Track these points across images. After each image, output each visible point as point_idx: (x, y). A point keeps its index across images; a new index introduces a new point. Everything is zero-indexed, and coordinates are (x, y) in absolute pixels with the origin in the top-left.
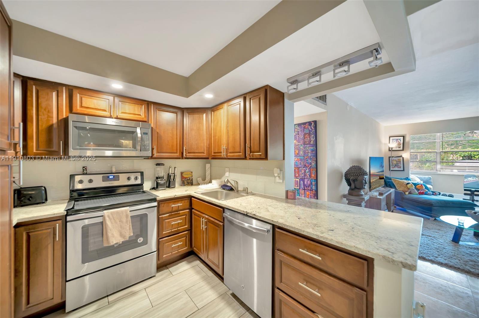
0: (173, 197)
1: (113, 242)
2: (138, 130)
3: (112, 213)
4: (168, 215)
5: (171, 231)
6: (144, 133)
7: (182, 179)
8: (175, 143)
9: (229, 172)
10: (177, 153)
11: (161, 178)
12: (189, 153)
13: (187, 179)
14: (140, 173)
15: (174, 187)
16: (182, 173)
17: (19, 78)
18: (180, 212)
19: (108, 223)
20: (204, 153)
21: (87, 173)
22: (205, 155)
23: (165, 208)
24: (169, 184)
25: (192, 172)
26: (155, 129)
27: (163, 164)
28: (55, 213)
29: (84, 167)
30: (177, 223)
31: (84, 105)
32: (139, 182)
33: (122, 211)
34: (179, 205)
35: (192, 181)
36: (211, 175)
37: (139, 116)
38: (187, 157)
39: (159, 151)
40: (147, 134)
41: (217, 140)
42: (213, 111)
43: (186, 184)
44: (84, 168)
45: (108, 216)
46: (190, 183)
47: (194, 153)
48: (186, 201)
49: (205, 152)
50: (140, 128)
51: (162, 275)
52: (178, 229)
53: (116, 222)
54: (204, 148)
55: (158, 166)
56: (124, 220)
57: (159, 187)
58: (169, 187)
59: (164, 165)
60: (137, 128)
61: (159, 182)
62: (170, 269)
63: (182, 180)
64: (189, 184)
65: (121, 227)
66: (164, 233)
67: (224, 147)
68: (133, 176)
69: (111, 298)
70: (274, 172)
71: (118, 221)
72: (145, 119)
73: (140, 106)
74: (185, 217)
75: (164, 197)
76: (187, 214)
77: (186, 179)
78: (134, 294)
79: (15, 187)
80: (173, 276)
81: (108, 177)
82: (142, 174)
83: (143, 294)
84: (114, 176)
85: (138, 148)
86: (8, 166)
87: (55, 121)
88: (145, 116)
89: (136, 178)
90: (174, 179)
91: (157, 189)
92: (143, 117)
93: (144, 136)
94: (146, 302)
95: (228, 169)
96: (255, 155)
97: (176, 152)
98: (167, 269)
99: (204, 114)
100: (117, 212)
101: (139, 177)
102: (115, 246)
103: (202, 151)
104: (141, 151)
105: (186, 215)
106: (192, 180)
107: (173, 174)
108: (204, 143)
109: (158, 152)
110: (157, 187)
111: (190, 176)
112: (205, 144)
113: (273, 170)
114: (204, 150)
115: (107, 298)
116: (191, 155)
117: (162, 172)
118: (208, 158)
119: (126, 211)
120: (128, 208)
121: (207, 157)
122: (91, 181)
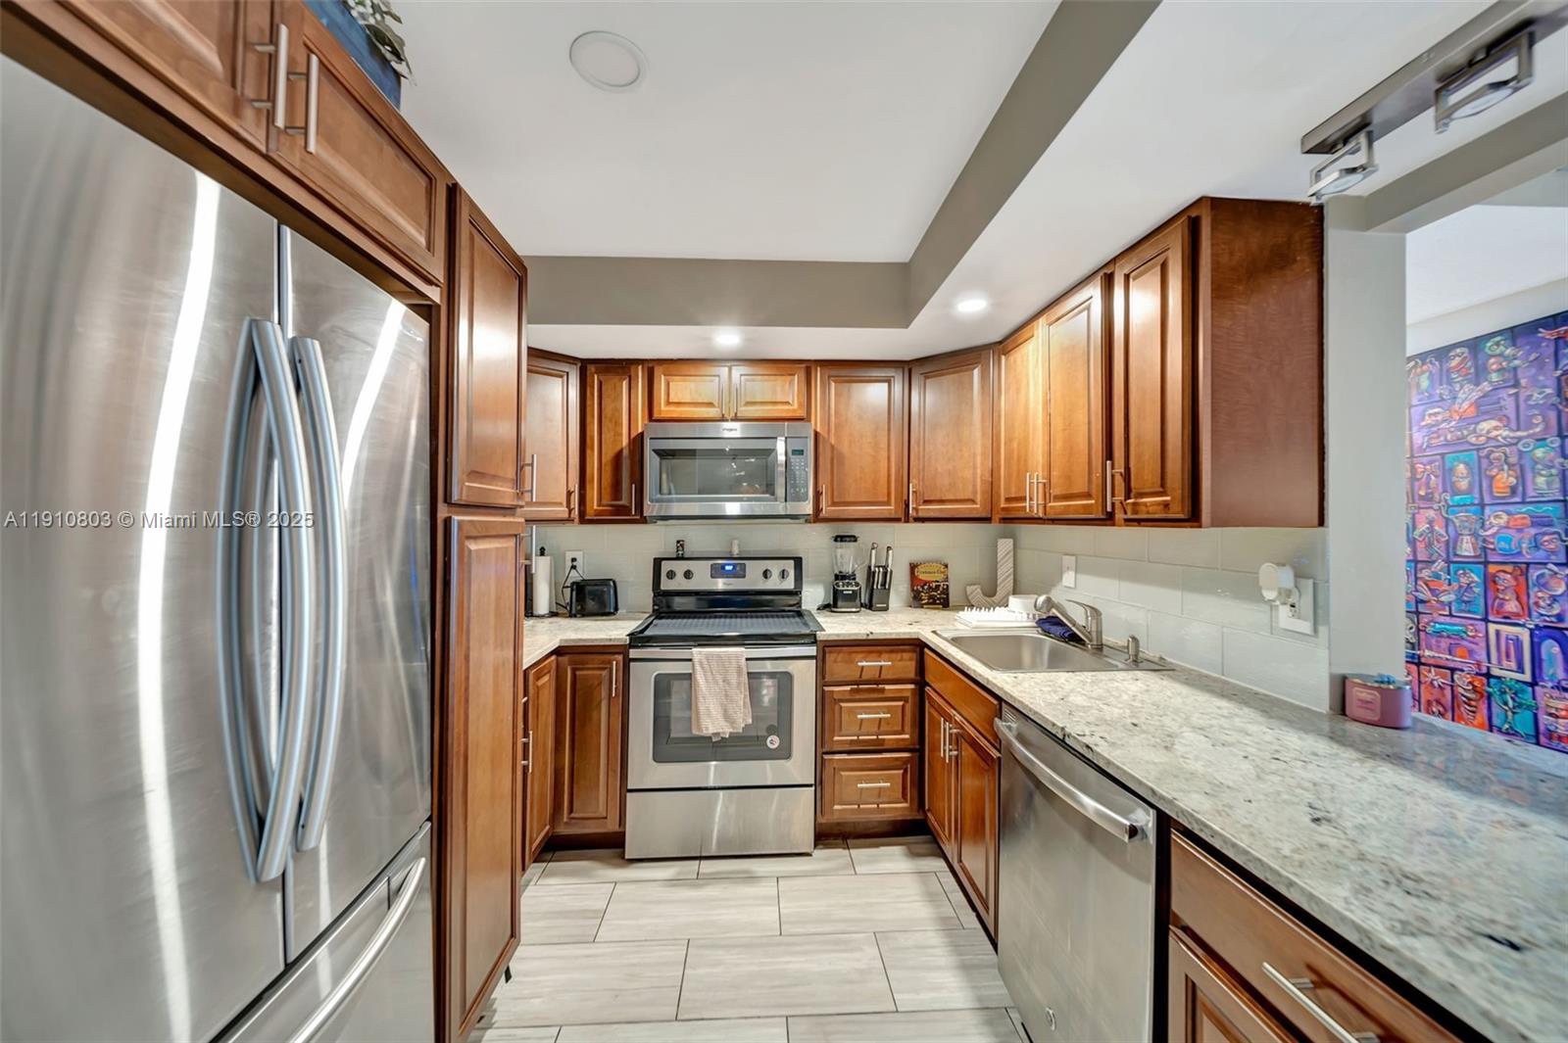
0: (865, 637)
1: (707, 729)
2: (780, 446)
3: (708, 657)
4: (848, 688)
5: (856, 738)
6: (795, 452)
7: (912, 586)
8: (884, 472)
9: (1076, 572)
10: (888, 503)
11: (849, 577)
12: (926, 502)
13: (930, 587)
14: (792, 562)
15: (886, 609)
16: (913, 567)
17: (576, 364)
18: (887, 687)
19: (700, 678)
20: (973, 501)
21: (686, 556)
22: (977, 508)
23: (838, 666)
24: (873, 599)
25: (946, 566)
26: (826, 435)
27: (854, 539)
28: (613, 637)
29: (678, 542)
30: (875, 719)
31: (673, 399)
32: (789, 584)
33: (729, 657)
34: (883, 663)
35: (948, 595)
36: (1019, 578)
37: (787, 407)
38: (921, 515)
39: (835, 500)
40: (801, 452)
41: (1016, 453)
42: (1005, 355)
43: (925, 604)
44: (680, 544)
45: (701, 663)
46: (938, 599)
47: (941, 502)
48: (906, 656)
49: (979, 498)
50: (783, 438)
51: (827, 859)
52: (880, 737)
53: (716, 682)
54: (974, 486)
55: (839, 544)
56: (733, 679)
57: (840, 603)
58: (870, 606)
59: (856, 541)
60: (776, 438)
61: (841, 588)
62: (854, 852)
63: (913, 590)
64: (934, 603)
65: (726, 695)
66: (836, 738)
67: (1035, 477)
68: (775, 567)
69: (707, 867)
70: (1261, 583)
71: (719, 678)
72: (799, 411)
73: (789, 378)
74: (903, 706)
75: (838, 635)
76: (908, 697)
77: (926, 587)
78: (751, 878)
79: (575, 576)
80: (856, 874)
81: (723, 567)
82: (798, 562)
83: (768, 889)
84: (734, 566)
85: (780, 491)
86: (516, 536)
87: (625, 442)
88: (800, 405)
89: (783, 574)
90: (884, 584)
91: (835, 610)
92: (796, 406)
93: (794, 459)
94: (768, 915)
95: (1074, 558)
96: (1145, 504)
97: (886, 499)
98: (844, 848)
99: (975, 368)
100: (719, 656)
101: (792, 573)
102: (714, 740)
103: (968, 495)
104: (786, 501)
105: (905, 700)
106: (946, 591)
107: (881, 569)
108: (975, 468)
109: (834, 504)
110: (835, 605)
111: (940, 577)
112: (979, 471)
113: (1257, 573)
114: (975, 493)
115: (697, 862)
116: (933, 509)
117: (849, 559)
118: (987, 520)
119: (737, 656)
120: (742, 649)
121: (984, 515)
122: (688, 575)
